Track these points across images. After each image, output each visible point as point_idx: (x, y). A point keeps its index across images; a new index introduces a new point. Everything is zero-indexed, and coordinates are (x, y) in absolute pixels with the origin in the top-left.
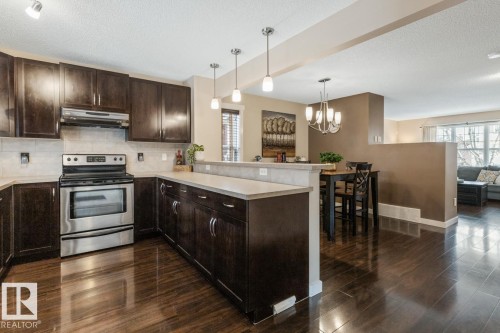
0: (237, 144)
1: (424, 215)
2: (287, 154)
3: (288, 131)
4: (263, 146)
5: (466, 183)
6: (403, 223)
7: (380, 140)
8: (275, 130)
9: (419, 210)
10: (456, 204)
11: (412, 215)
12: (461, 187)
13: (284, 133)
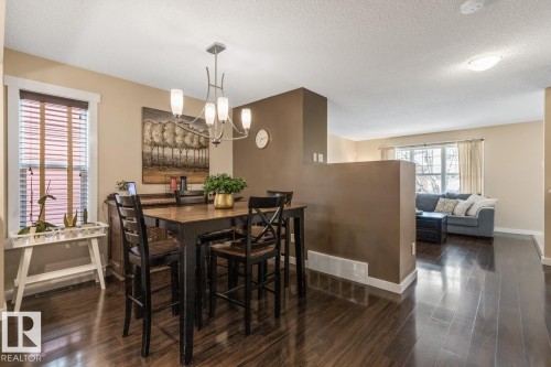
0: (84, 159)
1: (371, 273)
2: (188, 179)
3: (195, 144)
4: (145, 165)
5: (425, 215)
6: (347, 284)
7: (321, 160)
8: (169, 141)
9: (366, 264)
10: (414, 253)
11: (358, 271)
12: (421, 222)
13: (188, 147)
